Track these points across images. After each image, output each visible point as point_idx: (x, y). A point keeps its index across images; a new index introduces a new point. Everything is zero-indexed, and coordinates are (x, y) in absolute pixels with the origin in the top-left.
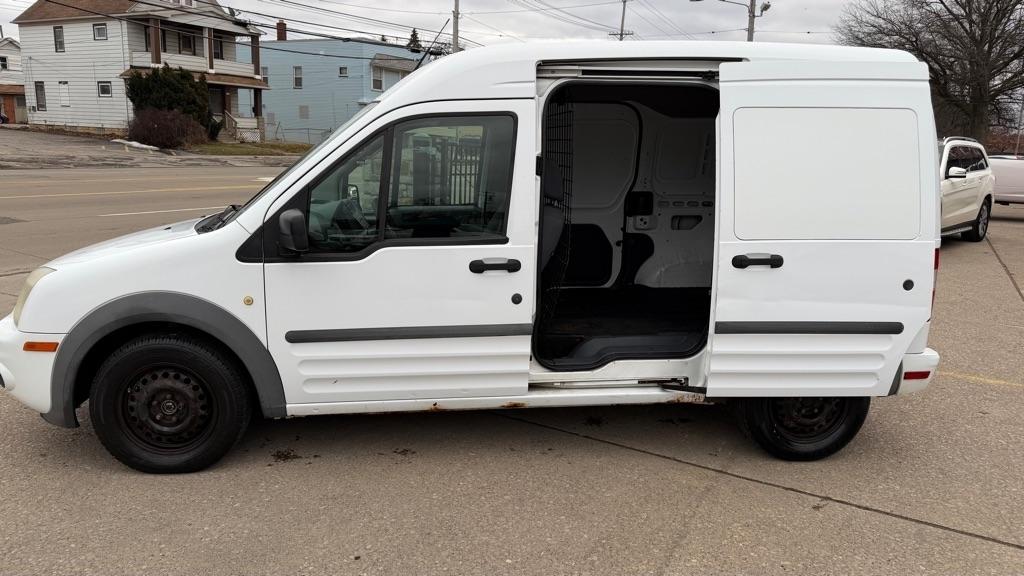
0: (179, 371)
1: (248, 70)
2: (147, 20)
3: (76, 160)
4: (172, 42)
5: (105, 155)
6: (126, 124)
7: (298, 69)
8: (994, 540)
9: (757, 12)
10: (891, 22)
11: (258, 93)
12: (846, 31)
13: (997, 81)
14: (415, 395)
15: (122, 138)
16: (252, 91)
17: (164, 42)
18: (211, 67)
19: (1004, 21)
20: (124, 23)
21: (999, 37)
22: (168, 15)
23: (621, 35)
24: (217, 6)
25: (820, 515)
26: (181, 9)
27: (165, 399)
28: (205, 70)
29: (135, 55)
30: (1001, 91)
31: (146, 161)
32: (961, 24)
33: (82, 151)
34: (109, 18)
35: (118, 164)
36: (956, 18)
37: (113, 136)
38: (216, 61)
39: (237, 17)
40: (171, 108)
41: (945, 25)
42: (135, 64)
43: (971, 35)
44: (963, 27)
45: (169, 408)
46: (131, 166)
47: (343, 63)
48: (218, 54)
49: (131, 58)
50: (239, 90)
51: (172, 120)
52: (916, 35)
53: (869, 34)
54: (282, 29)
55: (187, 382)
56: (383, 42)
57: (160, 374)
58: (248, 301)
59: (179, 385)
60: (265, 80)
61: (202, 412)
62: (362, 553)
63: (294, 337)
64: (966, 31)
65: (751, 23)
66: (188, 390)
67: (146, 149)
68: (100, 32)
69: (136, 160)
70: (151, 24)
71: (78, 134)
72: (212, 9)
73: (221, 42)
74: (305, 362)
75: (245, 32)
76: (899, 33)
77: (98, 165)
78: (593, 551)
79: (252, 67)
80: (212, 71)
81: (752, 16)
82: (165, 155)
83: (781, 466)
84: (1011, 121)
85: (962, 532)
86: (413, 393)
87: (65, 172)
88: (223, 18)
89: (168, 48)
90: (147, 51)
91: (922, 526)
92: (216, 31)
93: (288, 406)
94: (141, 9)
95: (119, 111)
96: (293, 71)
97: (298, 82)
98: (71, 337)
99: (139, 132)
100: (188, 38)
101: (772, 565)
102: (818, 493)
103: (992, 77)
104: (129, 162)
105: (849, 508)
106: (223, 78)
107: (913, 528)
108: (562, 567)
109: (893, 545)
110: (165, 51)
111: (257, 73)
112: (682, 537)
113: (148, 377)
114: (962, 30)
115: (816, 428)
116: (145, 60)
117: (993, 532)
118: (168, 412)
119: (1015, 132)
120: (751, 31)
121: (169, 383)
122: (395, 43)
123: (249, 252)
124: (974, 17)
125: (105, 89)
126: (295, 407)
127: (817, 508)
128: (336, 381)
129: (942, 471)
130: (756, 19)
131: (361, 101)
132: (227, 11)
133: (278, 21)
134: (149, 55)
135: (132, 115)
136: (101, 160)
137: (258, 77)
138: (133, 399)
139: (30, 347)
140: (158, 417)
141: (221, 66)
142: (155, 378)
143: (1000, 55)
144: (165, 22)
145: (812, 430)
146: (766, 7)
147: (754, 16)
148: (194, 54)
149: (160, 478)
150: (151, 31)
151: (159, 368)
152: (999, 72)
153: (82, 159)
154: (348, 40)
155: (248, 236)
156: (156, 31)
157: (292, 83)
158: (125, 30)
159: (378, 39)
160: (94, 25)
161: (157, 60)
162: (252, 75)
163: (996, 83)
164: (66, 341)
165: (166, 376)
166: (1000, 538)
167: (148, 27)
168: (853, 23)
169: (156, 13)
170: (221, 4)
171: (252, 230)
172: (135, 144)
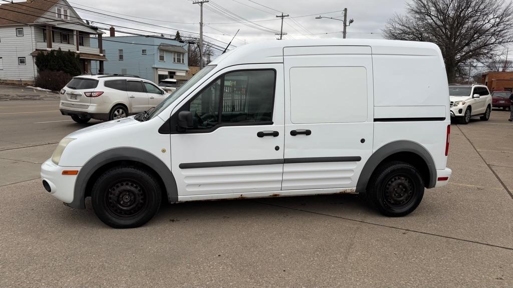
0: (133, 183)
1: (96, 51)
2: (45, 26)
3: (10, 97)
4: (57, 37)
5: (24, 94)
6: (34, 78)
7: (121, 50)
8: (477, 243)
9: (348, 24)
10: (409, 28)
11: (101, 63)
12: (388, 32)
13: (458, 56)
14: (233, 191)
15: (32, 85)
16: (98, 62)
17: (53, 37)
18: (78, 50)
19: (461, 28)
20: (33, 28)
21: (459, 36)
22: (56, 24)
23: (281, 34)
24: (80, 19)
25: (406, 236)
26: (62, 21)
27: (126, 194)
28: (74, 51)
29: (38, 44)
30: (459, 61)
31: (46, 97)
32: (441, 29)
33: (12, 92)
34: (26, 25)
35: (32, 98)
36: (439, 26)
37: (26, 84)
38: (80, 47)
39: (91, 25)
40: (58, 70)
41: (434, 29)
42: (38, 48)
43: (446, 34)
44: (442, 31)
45: (127, 199)
46: (39, 100)
47: (144, 48)
48: (81, 43)
49: (36, 45)
50: (92, 61)
51: (59, 76)
52: (421, 34)
53: (399, 34)
54: (112, 31)
55: (136, 187)
56: (162, 37)
57: (124, 184)
58: (164, 151)
59: (133, 189)
60: (104, 56)
61: (141, 201)
62: (221, 254)
63: (183, 166)
64: (443, 33)
65: (345, 29)
66: (136, 191)
67: (45, 91)
68: (20, 32)
69: (41, 96)
70: (47, 28)
71: (7, 84)
72: (78, 21)
73: (83, 37)
74: (187, 177)
75: (95, 32)
76: (413, 33)
77: (21, 99)
78: (316, 251)
79: (98, 50)
80: (78, 52)
81: (345, 26)
82: (55, 94)
83: (386, 219)
84: (465, 75)
85: (465, 240)
86: (232, 190)
87: (6, 102)
88: (83, 25)
89: (55, 40)
90: (44, 42)
91: (448, 238)
92: (80, 32)
93: (179, 197)
94: (42, 20)
95: (30, 71)
96: (118, 52)
97: (121, 57)
98: (84, 168)
99: (40, 82)
100: (65, 35)
101: (391, 253)
102: (403, 228)
103: (456, 54)
104: (37, 98)
105: (418, 233)
106: (84, 55)
107: (445, 240)
108: (305, 256)
109: (438, 245)
110: (54, 42)
111: (101, 53)
112: (352, 245)
113: (119, 185)
114: (442, 33)
115: (401, 203)
116: (43, 46)
117: (477, 240)
118: (126, 201)
119: (467, 80)
120: (344, 33)
121: (128, 187)
122: (170, 38)
123: (164, 130)
124: (447, 26)
125: (22, 61)
126: (182, 197)
127: (404, 233)
128: (200, 185)
129: (453, 219)
130: (347, 27)
131: (153, 66)
132: (85, 22)
133: (110, 26)
134: (46, 44)
135: (36, 74)
136: (22, 96)
137: (102, 55)
138: (111, 194)
139: (65, 173)
140: (122, 202)
141: (83, 49)
142: (122, 185)
143: (459, 44)
144: (54, 27)
145: (400, 204)
146: (351, 21)
147: (346, 26)
148: (69, 43)
149: (120, 230)
150: (47, 32)
151: (124, 181)
152: (459, 52)
153: (13, 96)
154: (148, 36)
155: (164, 122)
156: (48, 32)
157: (118, 58)
158: (33, 31)
159: (160, 35)
160: (16, 29)
161: (50, 46)
162: (99, 54)
163: (457, 57)
164: (82, 170)
165: (127, 184)
166: (480, 242)
167: (45, 30)
168: (391, 28)
169: (50, 23)
170: (82, 18)
171: (166, 120)
172: (39, 88)
